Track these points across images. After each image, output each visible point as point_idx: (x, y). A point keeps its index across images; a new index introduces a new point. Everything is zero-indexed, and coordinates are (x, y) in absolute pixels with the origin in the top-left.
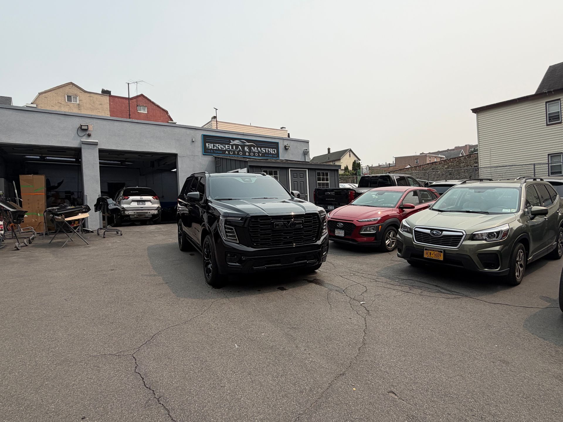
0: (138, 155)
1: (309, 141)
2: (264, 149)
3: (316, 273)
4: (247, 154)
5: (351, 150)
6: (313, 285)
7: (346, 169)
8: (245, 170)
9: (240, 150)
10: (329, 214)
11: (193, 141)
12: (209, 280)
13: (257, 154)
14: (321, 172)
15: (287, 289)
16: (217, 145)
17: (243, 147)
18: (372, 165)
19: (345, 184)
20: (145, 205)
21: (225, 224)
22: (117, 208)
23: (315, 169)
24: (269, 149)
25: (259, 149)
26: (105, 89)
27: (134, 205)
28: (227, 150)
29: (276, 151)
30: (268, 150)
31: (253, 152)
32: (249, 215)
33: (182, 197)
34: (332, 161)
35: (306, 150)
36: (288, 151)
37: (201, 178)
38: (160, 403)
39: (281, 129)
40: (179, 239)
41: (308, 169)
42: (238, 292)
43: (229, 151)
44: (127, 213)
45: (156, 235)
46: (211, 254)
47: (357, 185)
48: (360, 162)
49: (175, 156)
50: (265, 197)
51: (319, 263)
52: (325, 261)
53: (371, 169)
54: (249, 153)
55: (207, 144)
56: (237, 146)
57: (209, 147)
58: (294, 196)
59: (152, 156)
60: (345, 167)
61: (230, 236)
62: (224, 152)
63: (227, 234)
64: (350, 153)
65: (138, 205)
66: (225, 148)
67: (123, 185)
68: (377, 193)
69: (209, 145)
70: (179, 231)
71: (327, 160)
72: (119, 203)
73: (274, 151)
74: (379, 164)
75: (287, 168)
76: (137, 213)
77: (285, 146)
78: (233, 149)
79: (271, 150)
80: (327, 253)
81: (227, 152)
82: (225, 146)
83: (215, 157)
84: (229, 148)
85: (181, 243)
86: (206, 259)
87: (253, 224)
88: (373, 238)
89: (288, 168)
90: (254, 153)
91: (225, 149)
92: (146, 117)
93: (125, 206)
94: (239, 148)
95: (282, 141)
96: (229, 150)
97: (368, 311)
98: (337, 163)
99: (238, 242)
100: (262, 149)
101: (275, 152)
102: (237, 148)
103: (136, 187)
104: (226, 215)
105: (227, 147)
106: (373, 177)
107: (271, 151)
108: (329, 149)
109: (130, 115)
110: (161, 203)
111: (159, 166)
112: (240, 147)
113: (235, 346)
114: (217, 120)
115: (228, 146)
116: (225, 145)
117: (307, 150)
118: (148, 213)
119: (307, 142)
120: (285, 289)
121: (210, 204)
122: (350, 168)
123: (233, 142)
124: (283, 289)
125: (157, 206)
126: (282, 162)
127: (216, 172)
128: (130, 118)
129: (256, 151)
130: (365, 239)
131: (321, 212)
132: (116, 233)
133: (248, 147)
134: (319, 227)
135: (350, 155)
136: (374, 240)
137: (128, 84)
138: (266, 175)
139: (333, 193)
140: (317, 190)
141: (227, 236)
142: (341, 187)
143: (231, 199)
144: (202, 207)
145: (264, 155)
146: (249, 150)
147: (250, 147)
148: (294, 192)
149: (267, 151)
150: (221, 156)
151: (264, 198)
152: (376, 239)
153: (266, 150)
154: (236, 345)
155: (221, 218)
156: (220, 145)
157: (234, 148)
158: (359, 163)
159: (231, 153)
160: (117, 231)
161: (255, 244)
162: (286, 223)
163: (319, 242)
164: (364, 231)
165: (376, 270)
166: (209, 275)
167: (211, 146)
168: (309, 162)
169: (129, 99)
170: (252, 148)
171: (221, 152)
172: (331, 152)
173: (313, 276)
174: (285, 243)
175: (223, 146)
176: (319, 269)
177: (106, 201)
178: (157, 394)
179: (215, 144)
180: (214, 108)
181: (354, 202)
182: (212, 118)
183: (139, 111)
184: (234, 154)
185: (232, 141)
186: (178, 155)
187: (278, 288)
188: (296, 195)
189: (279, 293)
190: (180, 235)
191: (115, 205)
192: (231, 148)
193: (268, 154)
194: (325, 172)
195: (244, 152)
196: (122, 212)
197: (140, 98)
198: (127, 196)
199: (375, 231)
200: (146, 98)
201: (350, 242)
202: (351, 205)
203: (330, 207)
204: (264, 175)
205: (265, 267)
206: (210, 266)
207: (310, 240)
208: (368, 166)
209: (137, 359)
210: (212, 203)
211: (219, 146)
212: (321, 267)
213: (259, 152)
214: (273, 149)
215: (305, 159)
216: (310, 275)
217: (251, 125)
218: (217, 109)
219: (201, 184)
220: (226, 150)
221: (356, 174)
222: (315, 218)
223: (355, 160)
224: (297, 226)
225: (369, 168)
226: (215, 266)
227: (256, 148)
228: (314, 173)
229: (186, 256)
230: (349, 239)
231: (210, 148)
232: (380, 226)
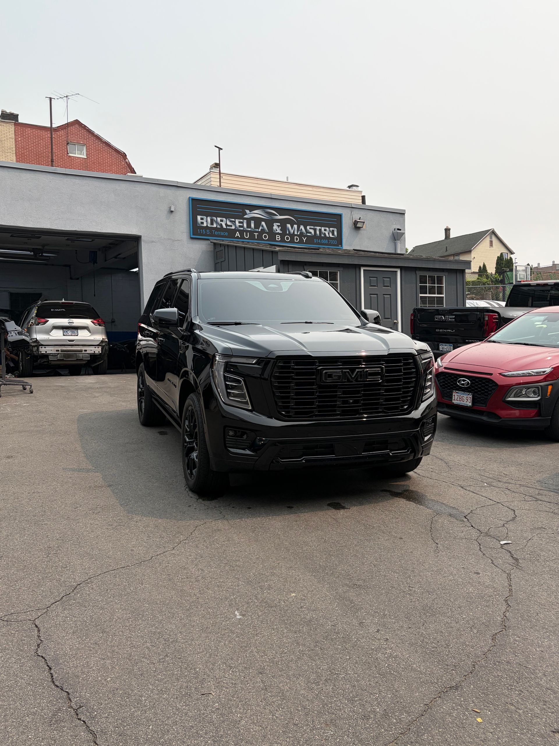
0: (66, 238)
1: (405, 210)
2: (313, 227)
3: (409, 478)
4: (278, 238)
5: (493, 233)
6: (402, 502)
7: (483, 270)
8: (273, 268)
9: (263, 231)
10: (441, 360)
11: (172, 212)
12: (192, 481)
13: (297, 239)
14: (427, 274)
15: (346, 507)
16: (219, 219)
17: (270, 223)
18: (539, 264)
19: (478, 301)
20: (77, 335)
21: (225, 371)
22: (23, 340)
23: (415, 269)
24: (323, 229)
25: (302, 227)
26: (8, 111)
27: (58, 335)
28: (239, 231)
29: (336, 233)
30: (320, 230)
31: (289, 234)
32: (274, 354)
33: (146, 320)
34: (454, 255)
35: (398, 229)
36: (362, 231)
37: (183, 280)
38: (79, 719)
39: (348, 189)
40: (140, 402)
41: (401, 268)
42: (249, 508)
43: (241, 232)
44: (43, 350)
45: (97, 395)
46: (197, 430)
47: (503, 304)
48: (512, 256)
49: (136, 239)
50: (309, 321)
51: (414, 457)
52: (429, 454)
53: (535, 271)
54: (282, 235)
55: (199, 217)
56: (258, 221)
57: (202, 223)
58: (368, 321)
59: (93, 240)
60: (480, 267)
61: (235, 396)
62: (231, 233)
63: (229, 391)
64: (491, 238)
65: (64, 335)
66: (235, 225)
67: (37, 296)
68: (547, 317)
69: (202, 219)
70: (139, 387)
71: (442, 253)
72: (29, 331)
73: (333, 232)
74: (554, 262)
75: (357, 267)
76: (62, 351)
77: (355, 221)
78: (250, 227)
79: (325, 230)
80: (433, 437)
81: (238, 234)
82: (235, 222)
83: (215, 244)
84: (242, 225)
85: (143, 412)
86: (187, 440)
87: (280, 373)
88: (533, 411)
89: (359, 266)
90: (292, 236)
91: (233, 227)
92: (84, 164)
93: (40, 337)
94: (263, 226)
95: (350, 212)
96: (242, 229)
97: (517, 560)
98: (463, 258)
99: (250, 408)
100: (308, 227)
101: (333, 234)
102: (257, 225)
103: (62, 300)
104: (228, 354)
105: (238, 224)
106: (538, 285)
107: (327, 232)
108: (447, 230)
109: (52, 161)
110: (108, 334)
111: (106, 261)
112: (263, 223)
113: (236, 616)
114: (221, 172)
115: (240, 222)
116: (234, 220)
117: (400, 230)
118: (83, 352)
119: (402, 214)
120: (344, 508)
121: (197, 332)
122: (491, 269)
123: (249, 214)
124: (338, 506)
125: (100, 337)
126: (347, 254)
127: (216, 270)
128: (52, 166)
129: (296, 233)
130: (517, 412)
131: (422, 352)
132: (21, 387)
133: (279, 224)
134: (417, 382)
135: (491, 242)
136: (534, 416)
137: (51, 99)
138: (311, 278)
139: (450, 318)
140: (417, 312)
141: (229, 394)
142: (468, 305)
143: (239, 324)
144: (183, 338)
145: (311, 239)
146: (281, 230)
147: (283, 223)
148: (368, 312)
149: (318, 232)
150: (226, 241)
151: (306, 323)
152: (539, 414)
153: (315, 230)
154: (238, 614)
155: (217, 359)
156: (224, 219)
157: (253, 225)
158: (511, 259)
159: (247, 236)
160: (23, 386)
161: (284, 413)
162: (348, 372)
163: (416, 414)
164: (514, 397)
165: (538, 477)
166: (191, 473)
167: (207, 221)
168: (403, 255)
169: (51, 130)
170: (289, 226)
171: (226, 234)
172: (451, 238)
173: (403, 483)
174: (344, 413)
175: (231, 221)
176: (415, 470)
177: (4, 325)
178: (74, 700)
179: (215, 218)
180: (216, 146)
181: (495, 337)
182: (211, 168)
183: (70, 155)
184: (252, 237)
185: (248, 211)
186: (142, 238)
187: (329, 505)
188: (371, 318)
189: (332, 512)
190: (140, 394)
191: (20, 333)
192: (245, 225)
193: (320, 237)
194: (436, 275)
195: (272, 234)
196: (35, 349)
197: (72, 129)
198: (44, 318)
199: (539, 396)
200: (84, 127)
201: (485, 418)
202: (490, 342)
203: (443, 347)
204: (307, 277)
205: (303, 460)
206: (194, 455)
207: (397, 408)
208: (528, 265)
209: (42, 629)
210: (201, 329)
211: (222, 221)
212: (419, 466)
213: (301, 235)
214: (331, 229)
215: (396, 249)
216: (396, 482)
217: (290, 181)
218: (221, 149)
219: (182, 293)
220: (235, 230)
221: (502, 282)
222: (409, 364)
223: (502, 254)
224: (370, 378)
225: (531, 269)
226: (204, 455)
227: (295, 226)
228: (412, 277)
229: (151, 434)
230: (481, 413)
231: (205, 225)
232: (550, 387)
